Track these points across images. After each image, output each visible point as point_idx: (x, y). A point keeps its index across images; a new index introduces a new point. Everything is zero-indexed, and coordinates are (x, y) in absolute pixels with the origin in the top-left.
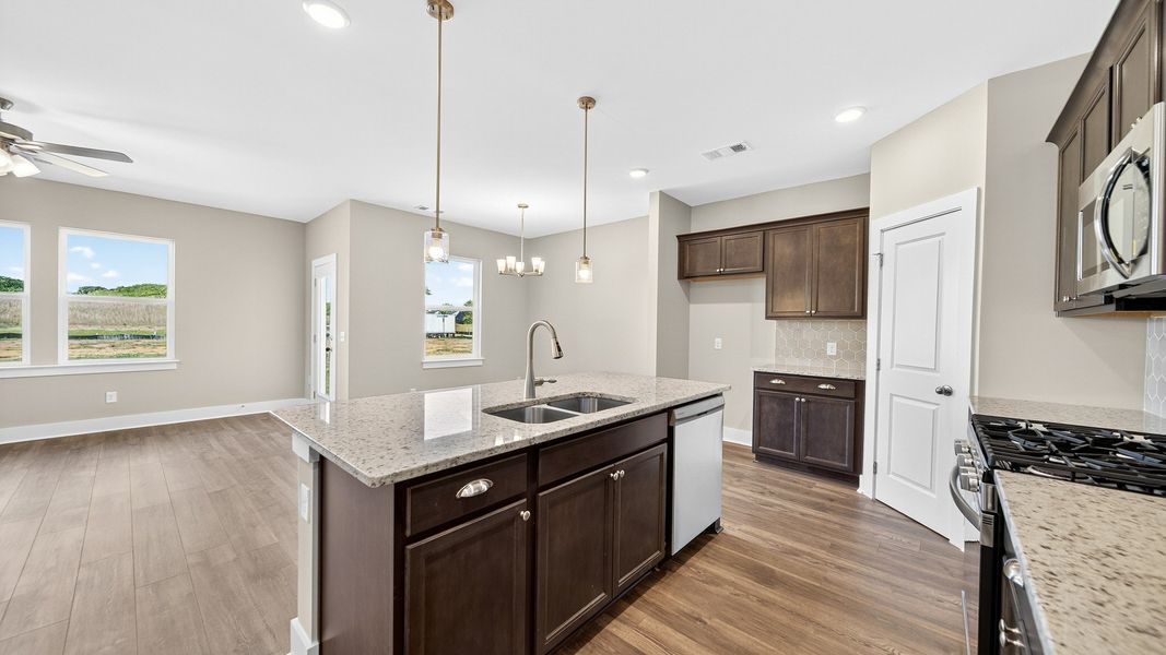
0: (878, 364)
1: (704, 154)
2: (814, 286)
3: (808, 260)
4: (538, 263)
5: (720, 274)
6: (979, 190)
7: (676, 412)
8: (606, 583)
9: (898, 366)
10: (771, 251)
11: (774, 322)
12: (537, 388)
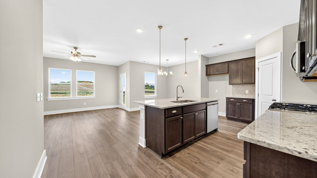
0: (258, 95)
1: (213, 47)
2: (242, 76)
3: (240, 70)
4: (171, 73)
5: (217, 74)
6: (281, 52)
7: (208, 103)
8: (195, 135)
9: (263, 95)
10: (230, 68)
11: (231, 85)
12: (178, 99)
